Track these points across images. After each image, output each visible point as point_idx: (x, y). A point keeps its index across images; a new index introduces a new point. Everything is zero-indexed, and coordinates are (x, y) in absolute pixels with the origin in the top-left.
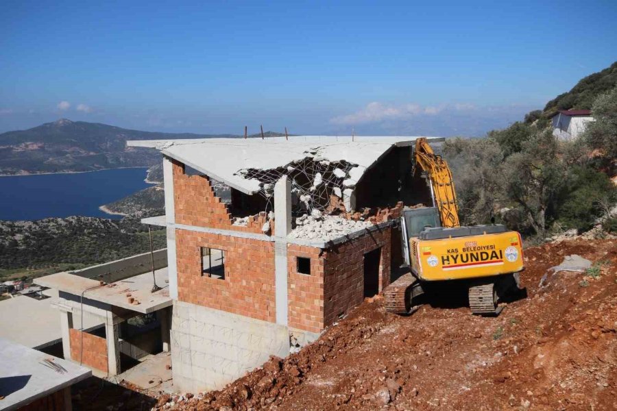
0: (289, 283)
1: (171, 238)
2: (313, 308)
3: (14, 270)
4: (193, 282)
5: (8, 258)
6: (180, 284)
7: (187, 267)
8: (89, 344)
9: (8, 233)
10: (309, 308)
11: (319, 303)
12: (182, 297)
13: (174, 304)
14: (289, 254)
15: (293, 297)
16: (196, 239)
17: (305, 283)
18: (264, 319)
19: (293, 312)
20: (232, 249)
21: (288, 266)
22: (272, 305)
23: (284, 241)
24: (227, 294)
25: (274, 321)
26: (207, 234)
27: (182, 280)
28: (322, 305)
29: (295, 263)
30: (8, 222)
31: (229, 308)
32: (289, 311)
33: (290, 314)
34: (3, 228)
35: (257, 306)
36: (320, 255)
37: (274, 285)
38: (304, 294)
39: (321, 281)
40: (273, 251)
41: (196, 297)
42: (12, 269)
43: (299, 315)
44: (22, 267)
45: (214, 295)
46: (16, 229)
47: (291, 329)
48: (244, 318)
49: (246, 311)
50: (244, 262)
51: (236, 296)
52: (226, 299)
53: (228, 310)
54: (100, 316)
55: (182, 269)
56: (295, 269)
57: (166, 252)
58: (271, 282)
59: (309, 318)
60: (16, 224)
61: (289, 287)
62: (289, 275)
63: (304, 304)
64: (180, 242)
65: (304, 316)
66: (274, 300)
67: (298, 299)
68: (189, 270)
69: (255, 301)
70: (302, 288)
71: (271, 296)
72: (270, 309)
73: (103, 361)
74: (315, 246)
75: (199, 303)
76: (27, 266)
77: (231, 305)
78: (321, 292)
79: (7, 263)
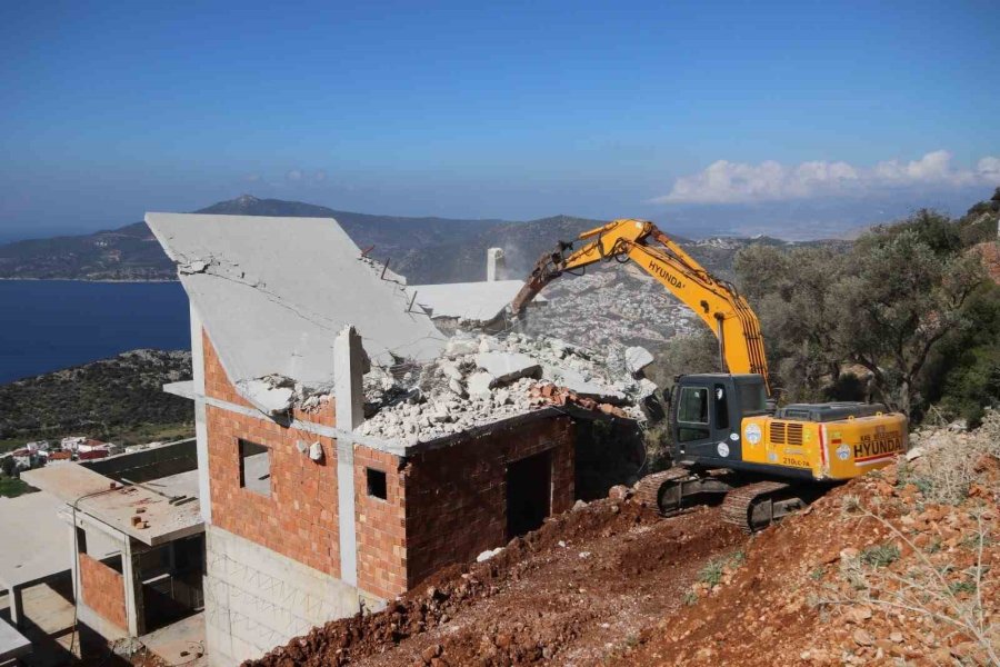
0: (357, 514)
1: (200, 420)
2: (391, 559)
3: (166, 426)
4: (230, 496)
5: (158, 406)
6: (213, 498)
7: (221, 471)
8: (102, 582)
9: (159, 368)
10: (385, 559)
11: (401, 553)
12: (218, 520)
13: (207, 529)
14: (356, 462)
15: (363, 536)
16: (230, 424)
17: (379, 515)
18: (325, 570)
19: (365, 564)
20: (279, 446)
21: (355, 484)
22: (334, 546)
23: (349, 440)
24: (274, 521)
25: (338, 575)
26: (247, 419)
27: (216, 491)
28: (405, 557)
29: (364, 479)
30: (161, 352)
31: (277, 545)
32: (358, 561)
33: (360, 567)
34: (154, 360)
35: (315, 546)
36: (401, 468)
37: (337, 513)
38: (378, 534)
39: (402, 515)
40: (335, 455)
41: (234, 522)
42: (164, 423)
43: (372, 569)
44: (176, 421)
45: (258, 522)
46: (172, 363)
47: (360, 592)
48: (297, 564)
49: (299, 552)
50: (296, 470)
51: (286, 526)
52: (273, 530)
53: (276, 549)
54: (114, 538)
55: (216, 474)
56: (365, 490)
57: (194, 443)
58: (332, 507)
59: (385, 577)
60: (172, 355)
61: (357, 519)
62: (356, 499)
63: (379, 551)
64: (213, 427)
65: (379, 572)
66: (337, 539)
67: (371, 541)
68: (225, 475)
69: (312, 538)
70: (376, 525)
71: (333, 533)
72: (333, 555)
73: (121, 612)
74: (394, 452)
75: (239, 532)
76: (183, 420)
77: (280, 541)
78: (402, 533)
79: (156, 414)
